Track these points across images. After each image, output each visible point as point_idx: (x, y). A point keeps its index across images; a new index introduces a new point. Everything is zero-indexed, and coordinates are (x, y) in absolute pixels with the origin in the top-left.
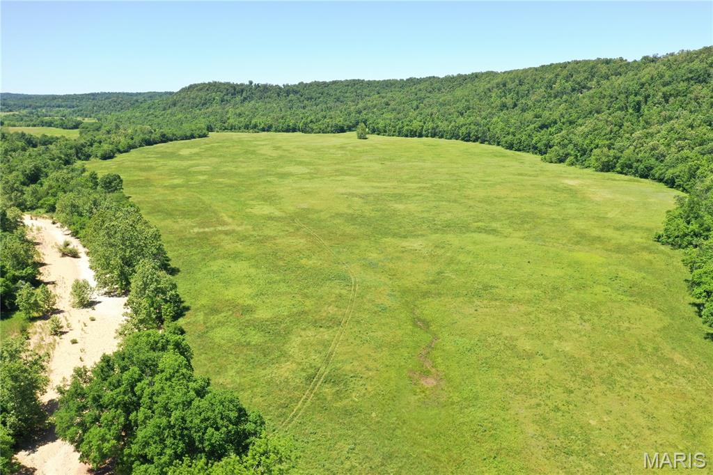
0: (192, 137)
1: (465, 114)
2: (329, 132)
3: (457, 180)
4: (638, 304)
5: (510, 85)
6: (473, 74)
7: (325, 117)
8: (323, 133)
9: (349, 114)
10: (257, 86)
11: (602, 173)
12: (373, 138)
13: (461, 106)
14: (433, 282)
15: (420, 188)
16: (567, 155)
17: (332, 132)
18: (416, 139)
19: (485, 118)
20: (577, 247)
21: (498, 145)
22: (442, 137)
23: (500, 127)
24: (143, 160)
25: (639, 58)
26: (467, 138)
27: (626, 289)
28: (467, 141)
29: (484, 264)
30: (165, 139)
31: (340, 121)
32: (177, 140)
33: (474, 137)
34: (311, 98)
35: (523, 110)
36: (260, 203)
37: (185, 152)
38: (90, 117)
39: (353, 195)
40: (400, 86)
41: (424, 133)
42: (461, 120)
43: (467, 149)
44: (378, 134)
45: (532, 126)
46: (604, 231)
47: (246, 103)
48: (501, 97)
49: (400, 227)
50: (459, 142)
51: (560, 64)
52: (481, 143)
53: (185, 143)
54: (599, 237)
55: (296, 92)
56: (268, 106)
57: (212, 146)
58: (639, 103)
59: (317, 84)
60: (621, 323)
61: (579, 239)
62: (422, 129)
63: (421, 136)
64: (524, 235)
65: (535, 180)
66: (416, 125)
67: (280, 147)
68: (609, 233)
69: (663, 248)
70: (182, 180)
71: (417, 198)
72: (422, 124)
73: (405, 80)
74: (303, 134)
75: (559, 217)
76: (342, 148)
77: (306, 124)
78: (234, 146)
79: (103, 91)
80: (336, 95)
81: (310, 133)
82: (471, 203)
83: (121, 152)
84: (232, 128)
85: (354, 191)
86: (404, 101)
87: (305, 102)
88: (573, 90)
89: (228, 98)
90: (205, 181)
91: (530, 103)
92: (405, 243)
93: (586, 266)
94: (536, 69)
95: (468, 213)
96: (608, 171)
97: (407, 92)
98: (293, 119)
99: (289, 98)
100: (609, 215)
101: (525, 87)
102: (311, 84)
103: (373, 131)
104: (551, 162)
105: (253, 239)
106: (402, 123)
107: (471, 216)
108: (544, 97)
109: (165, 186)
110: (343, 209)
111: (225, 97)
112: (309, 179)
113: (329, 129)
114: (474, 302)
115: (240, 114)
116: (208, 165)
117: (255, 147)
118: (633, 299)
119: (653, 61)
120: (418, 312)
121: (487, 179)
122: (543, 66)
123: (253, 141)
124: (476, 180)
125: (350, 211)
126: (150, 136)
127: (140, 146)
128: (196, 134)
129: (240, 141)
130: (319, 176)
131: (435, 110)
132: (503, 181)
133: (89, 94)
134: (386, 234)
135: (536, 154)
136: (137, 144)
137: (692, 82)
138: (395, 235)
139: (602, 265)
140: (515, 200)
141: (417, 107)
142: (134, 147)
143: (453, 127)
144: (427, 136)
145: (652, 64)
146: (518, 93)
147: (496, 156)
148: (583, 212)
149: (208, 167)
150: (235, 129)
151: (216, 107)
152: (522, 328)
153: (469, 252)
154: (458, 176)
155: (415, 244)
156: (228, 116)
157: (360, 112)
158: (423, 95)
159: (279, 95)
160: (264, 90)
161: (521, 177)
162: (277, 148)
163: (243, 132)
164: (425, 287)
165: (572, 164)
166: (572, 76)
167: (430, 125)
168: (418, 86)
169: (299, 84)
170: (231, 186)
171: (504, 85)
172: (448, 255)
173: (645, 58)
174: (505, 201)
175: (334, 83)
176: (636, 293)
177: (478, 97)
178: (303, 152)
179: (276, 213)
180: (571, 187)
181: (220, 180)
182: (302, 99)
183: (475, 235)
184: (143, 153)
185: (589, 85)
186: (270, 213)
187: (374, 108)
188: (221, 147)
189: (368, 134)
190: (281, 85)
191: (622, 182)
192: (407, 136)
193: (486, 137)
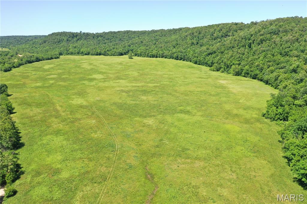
0: (52, 58)
1: (176, 47)
2: (116, 56)
3: (171, 81)
4: (258, 158)
5: (195, 34)
6: (179, 28)
7: (114, 48)
8: (113, 56)
9: (125, 47)
10: (84, 33)
11: (236, 76)
12: (136, 58)
13: (174, 43)
14: (157, 146)
15: (155, 86)
16: (221, 68)
17: (117, 55)
18: (154, 58)
19: (185, 49)
20: (227, 121)
21: (191, 62)
22: (166, 58)
23: (191, 54)
24: (25, 72)
25: (249, 23)
26: (177, 58)
27: (251, 149)
28: (177, 60)
29: (183, 134)
30: (38, 60)
31: (120, 50)
32: (44, 60)
33: (180, 58)
34: (109, 39)
35: (201, 46)
36: (77, 97)
37: (46, 67)
38: (6, 48)
39: (123, 91)
40: (148, 33)
41: (158, 56)
42: (174, 50)
43: (177, 64)
44: (138, 56)
45: (205, 53)
46: (238, 111)
47: (79, 41)
48: (191, 40)
49: (144, 111)
50: (173, 60)
51: (216, 25)
52: (183, 61)
53: (48, 62)
54: (237, 115)
55: (101, 36)
56: (89, 42)
57: (61, 63)
58: (250, 44)
59: (111, 32)
60: (251, 173)
61: (227, 116)
62: (157, 54)
63: (157, 57)
64: (202, 114)
65: (207, 81)
66: (154, 52)
67: (92, 63)
68: (241, 112)
69: (266, 120)
70: (41, 84)
71: (153, 92)
72: (157, 52)
73: (150, 31)
74: (104, 56)
75: (218, 102)
76: (121, 64)
77: (105, 52)
78: (71, 63)
79: (13, 35)
80: (119, 37)
81: (107, 56)
82: (178, 95)
83: (14, 67)
84: (72, 54)
85: (123, 89)
86: (149, 41)
87: (106, 41)
88: (222, 36)
89: (70, 39)
90: (53, 84)
91: (204, 42)
92: (145, 121)
93: (232, 134)
94: (206, 27)
95: (176, 101)
96: (239, 75)
97: (151, 36)
98: (99, 49)
99: (98, 39)
100: (241, 101)
101: (201, 35)
102: (108, 33)
103: (136, 55)
104: (214, 71)
105: (69, 120)
106: (149, 51)
107: (177, 103)
108: (210, 40)
109: (32, 87)
110: (117, 100)
111: (69, 39)
112: (103, 82)
113: (116, 54)
114: (177, 160)
115: (75, 47)
116: (56, 75)
117: (81, 63)
118: (255, 155)
119: (255, 24)
120: (148, 167)
121: (185, 81)
122: (209, 26)
123: (81, 60)
124: (181, 82)
125: (121, 101)
126: (31, 59)
127: (25, 64)
128: (54, 57)
129: (74, 61)
130: (108, 80)
131: (163, 46)
132: (193, 82)
133: (6, 37)
134: (136, 115)
135: (207, 66)
136: (24, 63)
137: (272, 34)
138: (141, 116)
139: (239, 133)
140: (198, 93)
141: (155, 44)
142: (22, 64)
143: (171, 53)
144: (160, 57)
145: (255, 26)
146: (198, 38)
147: (190, 68)
148: (228, 99)
149: (56, 76)
150: (73, 54)
151: (64, 43)
152: (201, 179)
153: (175, 126)
154: (172, 79)
155: (150, 121)
156: (69, 48)
157: (130, 46)
158: (158, 38)
159: (94, 38)
160: (87, 36)
161: (200, 79)
162: (91, 64)
163: (76, 55)
164: (153, 150)
165: (223, 72)
166: (222, 30)
167: (161, 52)
168: (156, 34)
169: (103, 32)
170: (65, 87)
171: (193, 34)
172: (166, 128)
173: (252, 23)
174: (193, 94)
175: (119, 32)
176: (257, 151)
177: (182, 39)
178: (103, 66)
179: (84, 103)
180: (223, 85)
181: (60, 83)
182: (104, 39)
183: (179, 115)
184: (26, 67)
185: (229, 34)
186: (81, 103)
187: (136, 44)
188: (65, 64)
189: (134, 56)
190: (95, 33)
191: (245, 81)
192: (151, 57)
193: (185, 58)
